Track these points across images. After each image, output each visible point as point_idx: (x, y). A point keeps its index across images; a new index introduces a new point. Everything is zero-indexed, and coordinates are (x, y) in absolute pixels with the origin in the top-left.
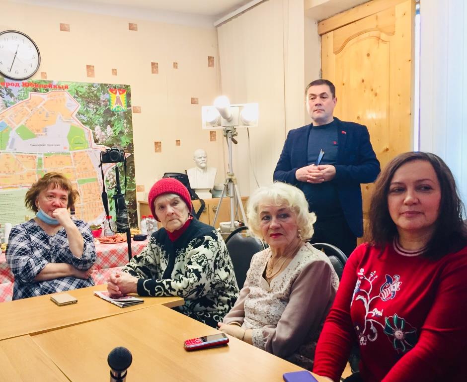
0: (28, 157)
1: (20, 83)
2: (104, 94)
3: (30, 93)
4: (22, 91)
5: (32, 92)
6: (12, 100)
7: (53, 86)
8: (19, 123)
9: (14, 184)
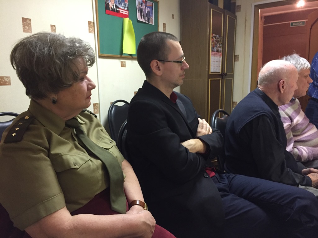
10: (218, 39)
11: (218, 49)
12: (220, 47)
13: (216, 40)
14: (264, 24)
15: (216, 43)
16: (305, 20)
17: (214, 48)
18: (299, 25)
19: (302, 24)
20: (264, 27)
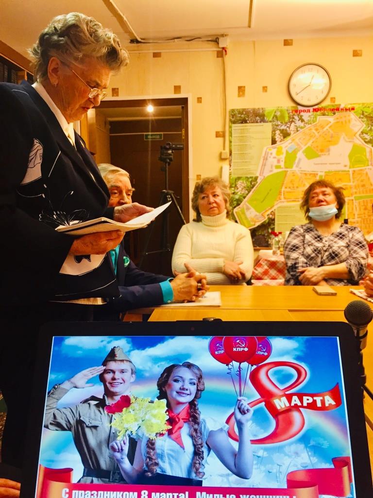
0: (310, 174)
1: (311, 109)
3: (318, 117)
4: (312, 116)
5: (320, 117)
6: (302, 125)
7: (340, 110)
8: (306, 144)
9: (296, 199)
14: (110, 133)
16: (162, 133)
18: (154, 138)
19: (158, 137)
20: (110, 136)
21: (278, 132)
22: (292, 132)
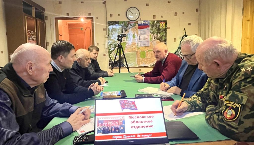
0: (134, 43)
2: (158, 24)
4: (134, 24)
5: (137, 24)
6: (131, 27)
9: (130, 51)
10: (32, 33)
11: (33, 38)
12: (35, 38)
13: (31, 34)
15: (31, 35)
17: (30, 38)
20: (69, 29)
21: (123, 29)
22: (128, 29)
